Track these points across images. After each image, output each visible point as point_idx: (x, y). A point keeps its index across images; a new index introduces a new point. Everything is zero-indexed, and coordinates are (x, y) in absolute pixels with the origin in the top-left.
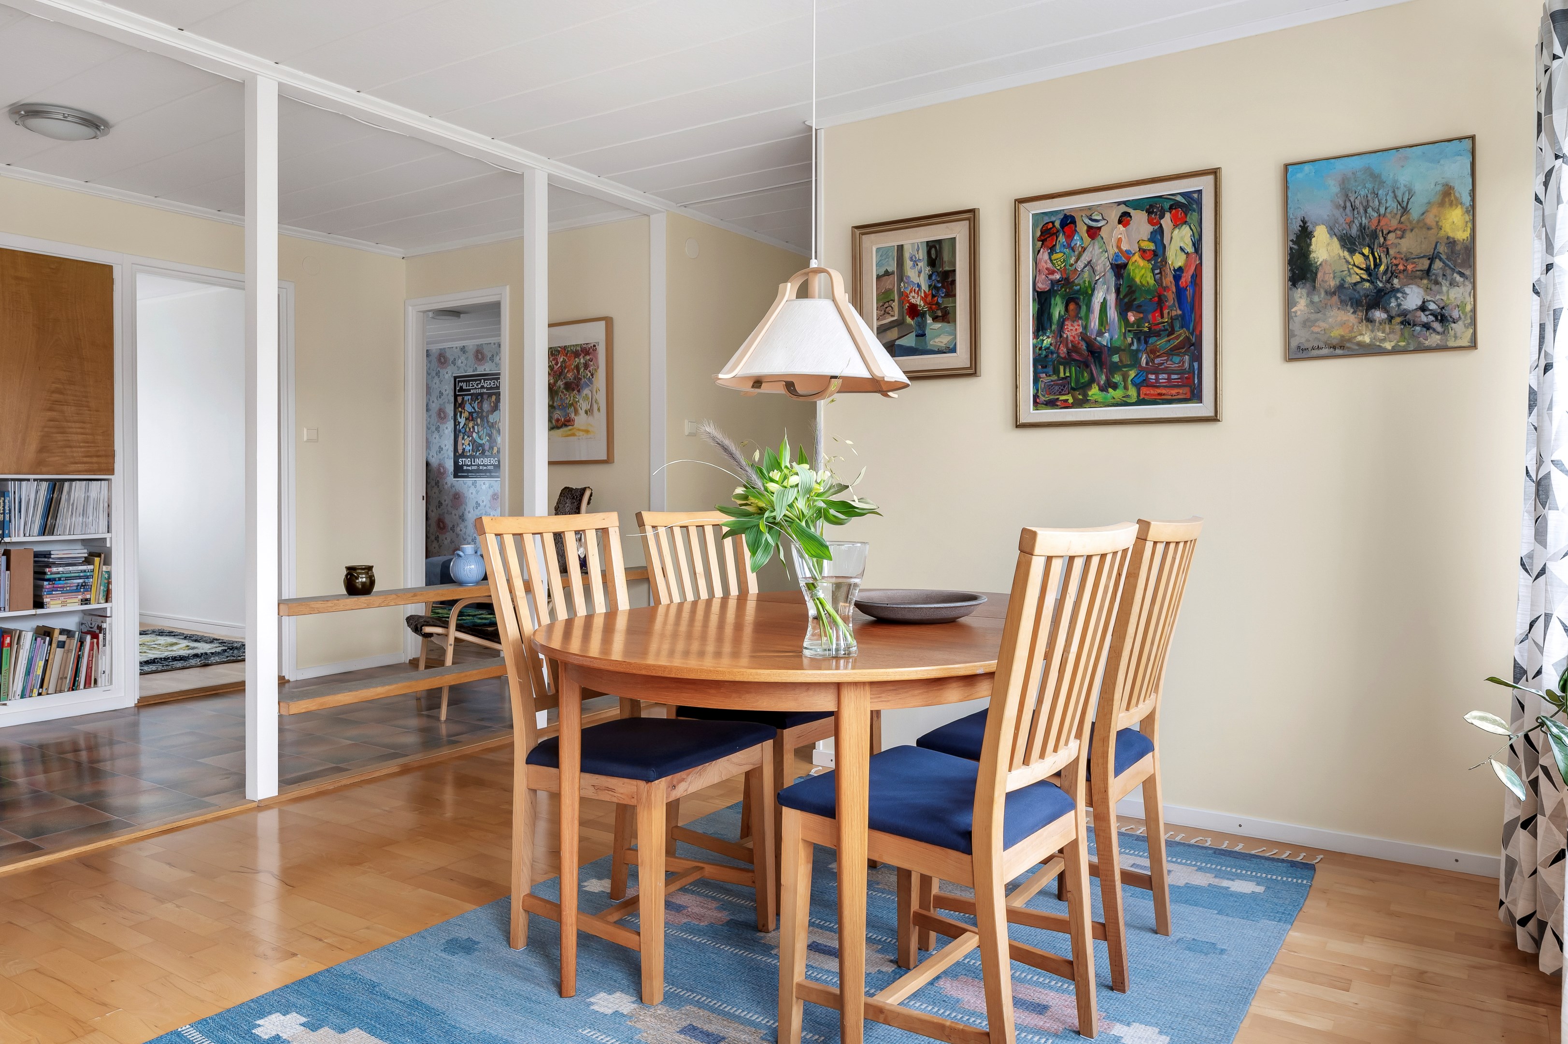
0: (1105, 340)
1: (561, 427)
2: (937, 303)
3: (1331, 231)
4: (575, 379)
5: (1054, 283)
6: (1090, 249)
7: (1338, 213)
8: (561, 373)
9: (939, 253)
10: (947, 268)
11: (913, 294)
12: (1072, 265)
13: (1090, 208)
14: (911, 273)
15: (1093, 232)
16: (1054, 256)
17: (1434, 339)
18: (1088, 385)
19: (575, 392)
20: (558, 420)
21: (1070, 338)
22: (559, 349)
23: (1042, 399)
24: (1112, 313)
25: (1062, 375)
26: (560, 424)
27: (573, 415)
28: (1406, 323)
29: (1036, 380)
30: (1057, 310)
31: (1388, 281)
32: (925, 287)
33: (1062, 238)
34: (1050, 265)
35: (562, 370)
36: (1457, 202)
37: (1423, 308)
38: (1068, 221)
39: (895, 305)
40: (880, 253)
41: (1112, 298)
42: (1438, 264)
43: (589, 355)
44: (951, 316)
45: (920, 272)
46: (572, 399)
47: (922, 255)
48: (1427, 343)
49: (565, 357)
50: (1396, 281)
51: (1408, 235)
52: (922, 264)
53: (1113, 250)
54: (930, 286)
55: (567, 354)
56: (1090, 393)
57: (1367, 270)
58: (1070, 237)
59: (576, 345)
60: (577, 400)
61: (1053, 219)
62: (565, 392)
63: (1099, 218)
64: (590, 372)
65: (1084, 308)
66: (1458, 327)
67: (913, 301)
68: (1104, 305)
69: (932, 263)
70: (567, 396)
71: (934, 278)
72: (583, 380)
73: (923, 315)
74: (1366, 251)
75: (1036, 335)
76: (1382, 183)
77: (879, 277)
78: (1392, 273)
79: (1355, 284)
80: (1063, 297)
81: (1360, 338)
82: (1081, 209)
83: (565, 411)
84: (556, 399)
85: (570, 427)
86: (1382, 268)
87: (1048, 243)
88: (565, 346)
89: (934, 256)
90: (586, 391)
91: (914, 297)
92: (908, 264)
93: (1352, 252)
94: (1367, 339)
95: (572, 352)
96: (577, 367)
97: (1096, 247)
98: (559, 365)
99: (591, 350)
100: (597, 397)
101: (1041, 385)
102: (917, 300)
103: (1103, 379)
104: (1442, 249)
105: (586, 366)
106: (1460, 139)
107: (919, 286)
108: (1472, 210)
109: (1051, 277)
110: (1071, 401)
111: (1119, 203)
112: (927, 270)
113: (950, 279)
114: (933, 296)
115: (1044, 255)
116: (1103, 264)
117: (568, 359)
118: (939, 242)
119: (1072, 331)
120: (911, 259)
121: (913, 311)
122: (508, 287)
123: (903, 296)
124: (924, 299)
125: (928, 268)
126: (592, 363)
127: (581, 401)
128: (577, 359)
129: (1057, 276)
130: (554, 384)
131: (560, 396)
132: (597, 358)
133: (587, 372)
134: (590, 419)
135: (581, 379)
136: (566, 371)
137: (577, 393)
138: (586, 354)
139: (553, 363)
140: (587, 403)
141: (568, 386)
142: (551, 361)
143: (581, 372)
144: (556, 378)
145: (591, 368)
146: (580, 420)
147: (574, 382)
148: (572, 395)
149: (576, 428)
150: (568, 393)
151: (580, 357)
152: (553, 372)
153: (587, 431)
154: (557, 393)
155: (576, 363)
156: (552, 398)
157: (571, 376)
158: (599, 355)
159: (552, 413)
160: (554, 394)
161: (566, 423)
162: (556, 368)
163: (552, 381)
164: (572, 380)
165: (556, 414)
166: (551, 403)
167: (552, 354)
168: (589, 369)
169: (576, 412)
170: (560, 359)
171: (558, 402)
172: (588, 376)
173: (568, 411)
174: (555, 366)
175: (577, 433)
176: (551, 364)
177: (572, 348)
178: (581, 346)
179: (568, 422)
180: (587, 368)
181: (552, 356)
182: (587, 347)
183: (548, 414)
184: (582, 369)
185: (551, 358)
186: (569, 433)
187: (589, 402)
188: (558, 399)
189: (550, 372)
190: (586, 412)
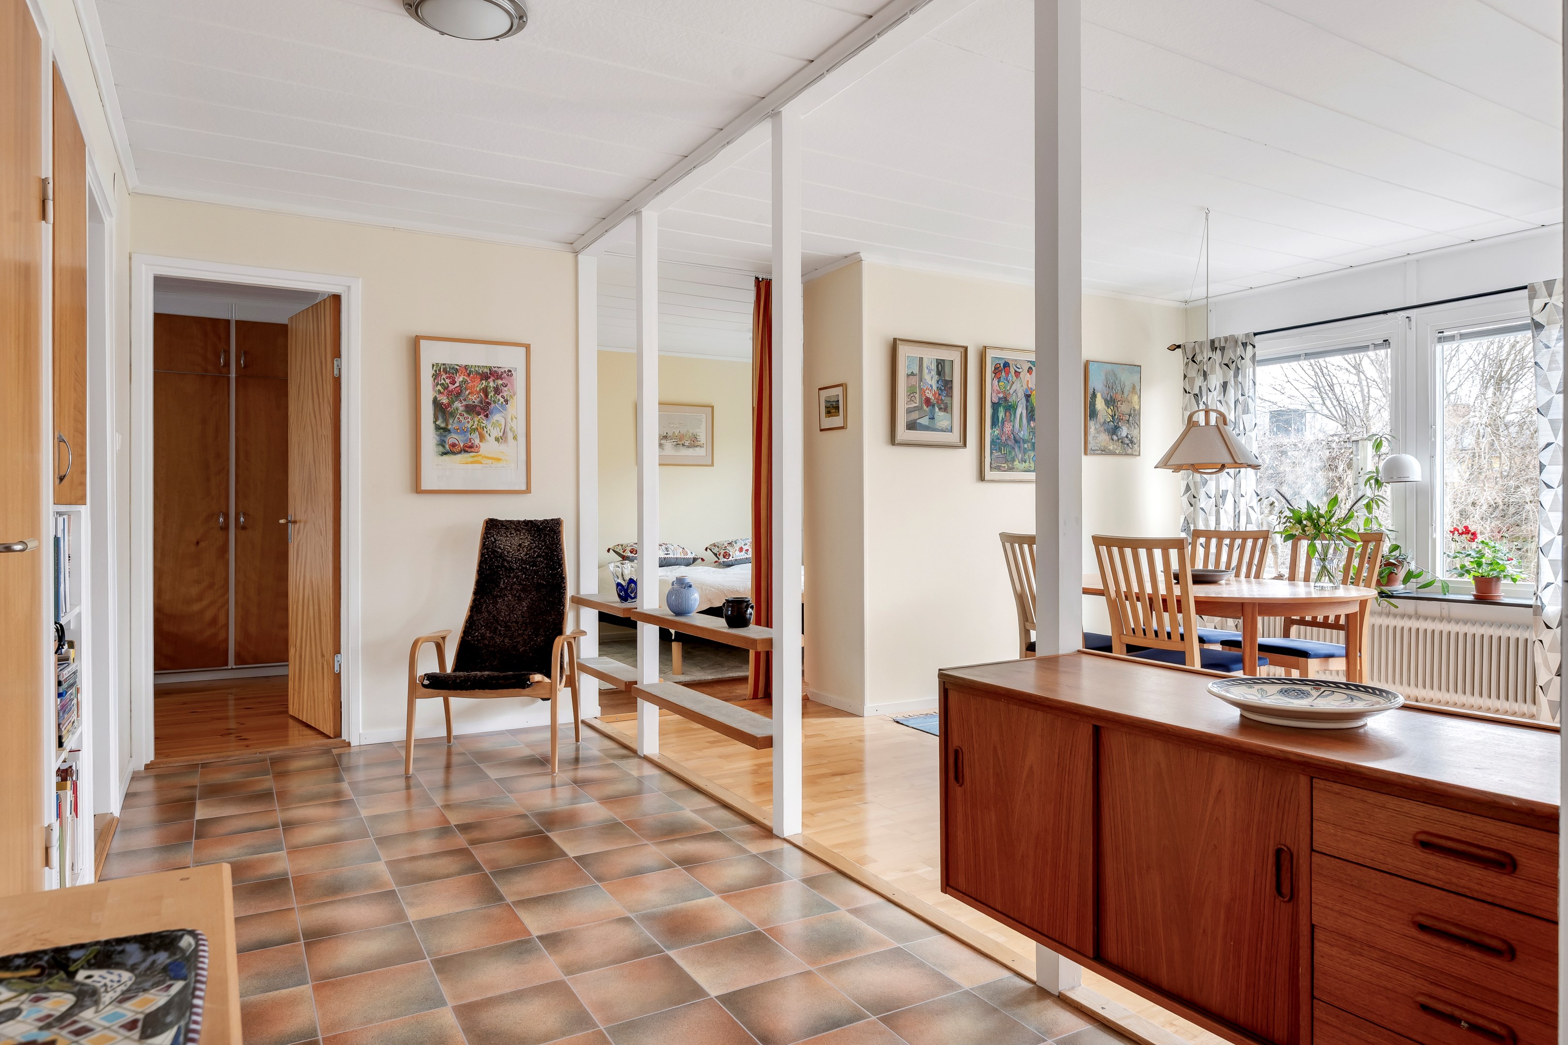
0: (1021, 435)
1: (460, 452)
2: (942, 400)
3: (1102, 395)
4: (481, 402)
5: (1000, 399)
6: (1015, 383)
7: (1104, 388)
8: (459, 394)
9: (943, 367)
10: (947, 378)
11: (928, 391)
12: (1008, 391)
13: (1016, 360)
14: (927, 377)
15: (1017, 374)
16: (1000, 384)
17: (1130, 451)
18: (1013, 460)
19: (482, 416)
20: (454, 445)
21: (1007, 432)
22: (458, 367)
23: (994, 465)
24: (1025, 420)
25: (1003, 452)
26: (457, 449)
27: (477, 442)
28: (1122, 442)
29: (991, 453)
30: (1001, 414)
31: (1118, 423)
32: (935, 388)
33: (1003, 374)
34: (998, 388)
35: (461, 391)
36: (1136, 393)
37: (1127, 437)
38: (1006, 365)
39: (917, 396)
40: (909, 359)
41: (1024, 412)
42: (1131, 418)
43: (502, 379)
44: (949, 409)
45: (932, 378)
46: (476, 423)
47: (934, 367)
48: (1128, 452)
49: (465, 377)
50: (1120, 423)
51: (1123, 403)
52: (934, 373)
53: (1025, 387)
54: (937, 388)
55: (469, 375)
56: (1015, 463)
57: (1112, 416)
58: (1008, 373)
59: (482, 367)
60: (484, 425)
61: (1000, 362)
62: (466, 415)
63: (1020, 367)
64: (503, 397)
65: (1013, 415)
66: (1136, 446)
67: (927, 395)
68: (1021, 415)
69: (939, 373)
70: (469, 420)
71: (940, 383)
72: (493, 405)
73: (933, 406)
74: (1112, 408)
75: (992, 428)
76: (1117, 378)
77: (908, 375)
78: (1120, 420)
79: (1109, 422)
80: (1004, 407)
81: (1109, 447)
82: (1013, 360)
83: (465, 435)
84: (451, 421)
85: (472, 454)
86: (1116, 417)
87: (997, 375)
88: (466, 365)
89: (940, 369)
90: (497, 417)
91: (928, 393)
92: (925, 371)
93: (1108, 407)
94: (1111, 448)
95: (477, 373)
96: (485, 391)
97: (1018, 383)
98: (457, 385)
99: (505, 375)
100: (514, 425)
101: (993, 457)
102: (930, 396)
103: (1020, 456)
104: (1132, 412)
105: (497, 390)
106: (1138, 366)
107: (931, 386)
108: (1140, 397)
109: (998, 395)
110: (1006, 467)
111: (1029, 361)
112: (936, 377)
113: (949, 386)
114: (939, 395)
115: (996, 382)
116: (1021, 394)
117: (471, 380)
118: (943, 361)
119: (1008, 428)
120: (927, 369)
121: (928, 401)
122: (360, 279)
123: (922, 392)
124: (934, 395)
125: (937, 376)
126: (506, 389)
127: (489, 427)
128: (484, 382)
129: (1001, 395)
130: (449, 405)
131: (458, 418)
132: (512, 385)
133: (499, 397)
134: (502, 447)
135: (489, 404)
136: (467, 392)
137: (484, 418)
138: (497, 379)
139: (448, 381)
140: (499, 430)
141: (471, 409)
142: (444, 379)
143: (489, 397)
144: (451, 398)
145: (505, 394)
146: (488, 447)
147: (479, 406)
148: (476, 419)
149: (481, 455)
150: (470, 417)
151: (489, 380)
152: (446, 391)
153: (499, 460)
154: (452, 415)
155: (483, 386)
156: (446, 421)
157: (474, 399)
158: (515, 382)
159: (445, 436)
160: (447, 416)
161: (466, 449)
162: (451, 387)
163: (444, 401)
164: (476, 404)
165: (452, 438)
166: (443, 425)
167: (445, 371)
168: (501, 394)
169: (482, 437)
170: (459, 379)
171: (455, 426)
172: (500, 402)
173: (470, 437)
174: (450, 385)
175: (484, 461)
176: (443, 381)
177: (477, 369)
178: (490, 368)
179: (468, 448)
180: (499, 393)
181: (446, 373)
182: (500, 371)
183: (436, 437)
184: (492, 394)
185: (444, 376)
186: (471, 460)
187: (501, 430)
188: (455, 421)
189: (442, 390)
190: (497, 439)
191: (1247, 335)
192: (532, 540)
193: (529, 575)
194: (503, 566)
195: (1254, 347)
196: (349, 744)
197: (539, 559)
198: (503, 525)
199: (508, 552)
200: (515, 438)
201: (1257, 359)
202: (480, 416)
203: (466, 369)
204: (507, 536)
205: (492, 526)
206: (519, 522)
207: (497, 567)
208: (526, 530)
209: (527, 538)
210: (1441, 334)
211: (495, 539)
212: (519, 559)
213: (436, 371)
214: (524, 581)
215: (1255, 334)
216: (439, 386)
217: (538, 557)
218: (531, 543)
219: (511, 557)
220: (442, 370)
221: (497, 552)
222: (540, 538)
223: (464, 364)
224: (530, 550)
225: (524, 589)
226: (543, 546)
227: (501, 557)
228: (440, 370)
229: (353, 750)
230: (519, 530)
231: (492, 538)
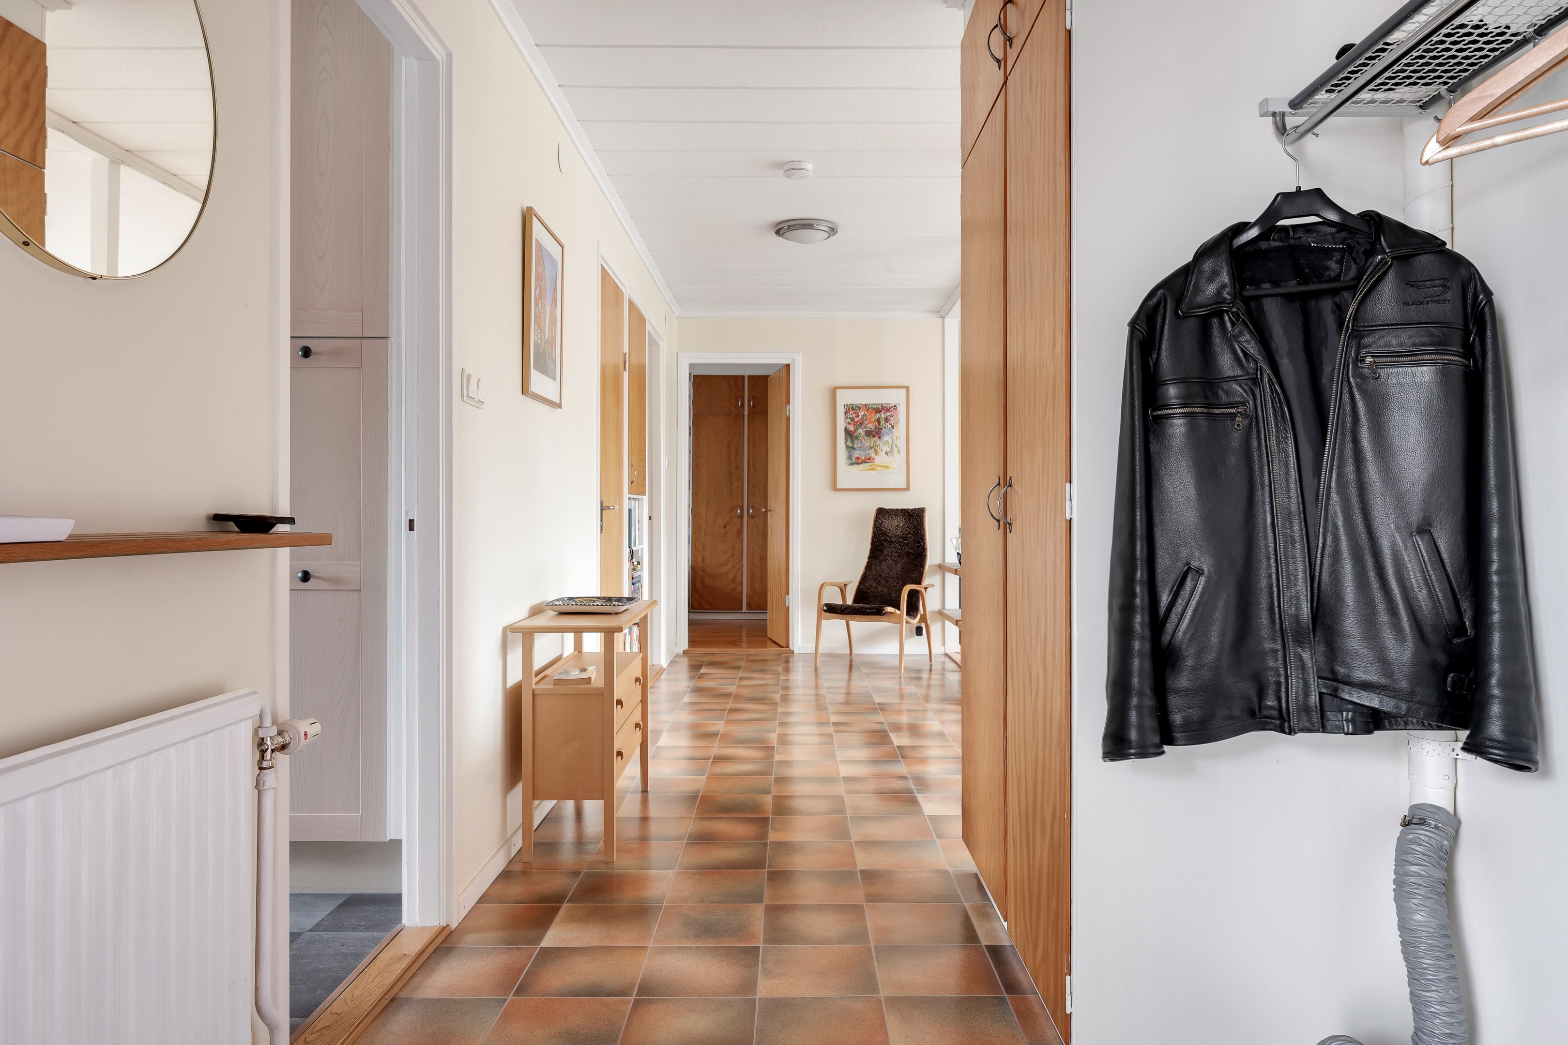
1: (862, 463)
4: (876, 428)
8: (861, 424)
19: (876, 438)
20: (858, 458)
22: (861, 406)
26: (860, 461)
27: (873, 455)
35: (863, 421)
43: (890, 412)
46: (872, 443)
49: (865, 412)
55: (868, 410)
59: (877, 404)
60: (878, 444)
62: (866, 438)
64: (891, 424)
70: (868, 441)
72: (884, 430)
83: (865, 451)
84: (856, 442)
85: (870, 464)
88: (866, 404)
90: (886, 438)
95: (874, 409)
96: (879, 421)
98: (860, 417)
99: (892, 409)
100: (898, 443)
105: (887, 420)
117: (869, 414)
122: (801, 354)
126: (892, 418)
127: (881, 445)
128: (878, 414)
130: (855, 431)
131: (861, 440)
132: (897, 415)
133: (888, 424)
134: (890, 459)
135: (881, 429)
136: (867, 422)
137: (877, 439)
138: (887, 411)
139: (854, 415)
140: (887, 446)
141: (869, 433)
142: (851, 414)
143: (881, 424)
144: (856, 427)
145: (892, 422)
146: (881, 459)
147: (875, 431)
148: (872, 440)
149: (876, 465)
150: (868, 439)
151: (881, 413)
152: (853, 422)
153: (887, 467)
154: (857, 438)
155: (877, 417)
156: (853, 442)
157: (871, 426)
158: (899, 413)
159: (852, 452)
160: (854, 438)
161: (866, 461)
162: (856, 419)
163: (851, 429)
164: (872, 429)
165: (856, 454)
166: (851, 445)
167: (853, 409)
168: (889, 422)
169: (876, 453)
170: (861, 413)
171: (859, 445)
172: (888, 428)
173: (868, 452)
174: (855, 418)
175: (878, 468)
176: (851, 416)
177: (873, 406)
178: (882, 405)
179: (868, 460)
180: (888, 422)
181: (853, 410)
182: (888, 406)
183: (847, 453)
184: (883, 422)
185: (852, 412)
186: (870, 468)
187: (889, 446)
188: (859, 442)
189: (850, 422)
190: (886, 453)
192: (905, 522)
193: (903, 546)
194: (886, 539)
196: (793, 652)
197: (909, 535)
198: (887, 512)
199: (890, 530)
200: (899, 452)
203: (866, 407)
204: (889, 520)
205: (881, 512)
206: (897, 510)
207: (883, 540)
208: (902, 515)
209: (902, 520)
211: (881, 521)
212: (896, 535)
213: (846, 409)
214: (899, 550)
216: (848, 419)
217: (908, 533)
218: (904, 524)
219: (892, 534)
220: (850, 408)
221: (883, 530)
222: (910, 521)
223: (864, 403)
224: (904, 529)
225: (899, 556)
226: (912, 526)
227: (885, 534)
228: (849, 409)
229: (795, 655)
230: (897, 516)
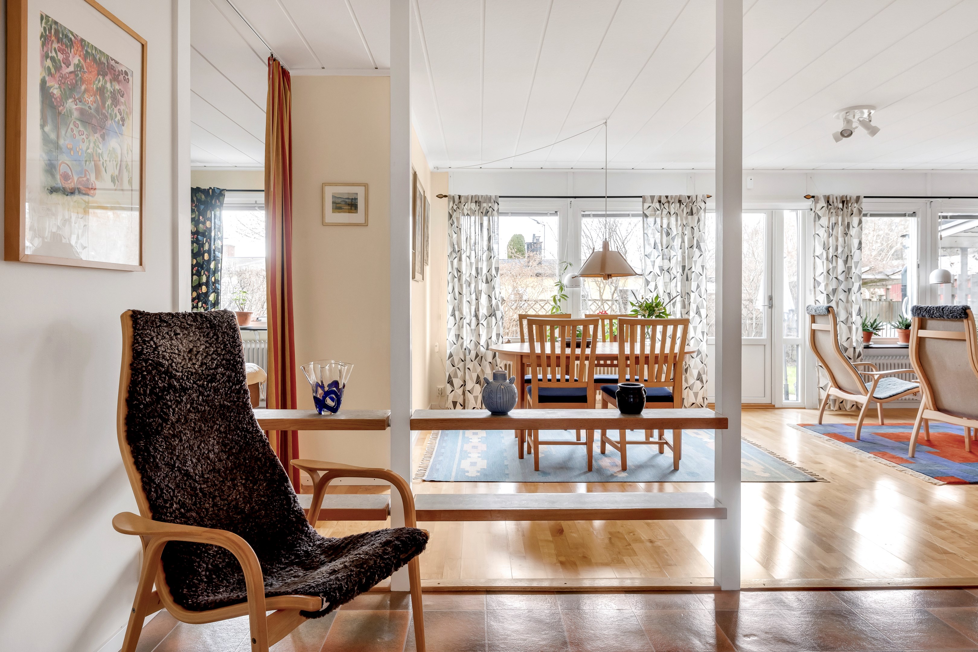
1: (72, 193)
4: (97, 110)
8: (73, 87)
19: (97, 135)
20: (66, 178)
22: (70, 36)
27: (92, 178)
35: (76, 81)
43: (118, 82)
46: (92, 145)
49: (81, 60)
55: (83, 56)
59: (100, 51)
60: (100, 151)
62: (80, 127)
64: (118, 112)
70: (84, 137)
72: (109, 121)
83: (79, 163)
84: (63, 132)
85: (88, 199)
88: (81, 39)
90: (113, 142)
95: (94, 58)
96: (102, 95)
98: (70, 67)
99: (120, 76)
100: (129, 161)
105: (112, 99)
117: (87, 67)
126: (121, 99)
127: (105, 157)
128: (99, 77)
130: (60, 101)
131: (72, 129)
132: (128, 96)
133: (115, 110)
135: (106, 117)
136: (83, 87)
137: (100, 138)
138: (113, 78)
139: (59, 55)
140: (114, 163)
141: (86, 118)
142: (55, 51)
143: (106, 105)
144: (64, 89)
145: (122, 107)
146: (104, 191)
147: (95, 117)
148: (92, 138)
149: (96, 202)
150: (85, 133)
151: (106, 77)
152: (56, 73)
154: (65, 121)
155: (99, 83)
156: (57, 128)
157: (90, 102)
158: (130, 91)
159: (55, 158)
160: (58, 120)
161: (81, 188)
162: (64, 69)
163: (53, 91)
164: (92, 111)
165: (64, 164)
166: (53, 136)
167: (54, 34)
168: (118, 107)
169: (98, 172)
170: (74, 58)
171: (68, 142)
172: (116, 119)
173: (85, 167)
174: (62, 64)
175: (101, 214)
176: (54, 54)
177: (93, 50)
178: (106, 57)
180: (116, 105)
181: (56, 39)
182: (115, 67)
183: (44, 156)
184: (109, 102)
185: (56, 45)
186: (85, 208)
187: (117, 165)
188: (68, 134)
189: (51, 69)
190: (114, 180)
191: (496, 196)
192: (207, 342)
194: (171, 386)
195: (498, 204)
197: (220, 370)
198: (162, 321)
200: (131, 183)
201: (500, 211)
202: (96, 135)
203: (80, 45)
205: (136, 321)
207: (163, 389)
208: (196, 327)
209: (199, 339)
210: (584, 213)
211: (155, 343)
212: (192, 373)
213: (45, 28)
214: (201, 405)
215: (500, 197)
216: (49, 60)
217: (217, 367)
218: (206, 347)
219: (182, 372)
221: (162, 365)
224: (206, 357)
225: (203, 419)
226: (222, 350)
227: (167, 372)
228: (50, 31)
231: (152, 343)
